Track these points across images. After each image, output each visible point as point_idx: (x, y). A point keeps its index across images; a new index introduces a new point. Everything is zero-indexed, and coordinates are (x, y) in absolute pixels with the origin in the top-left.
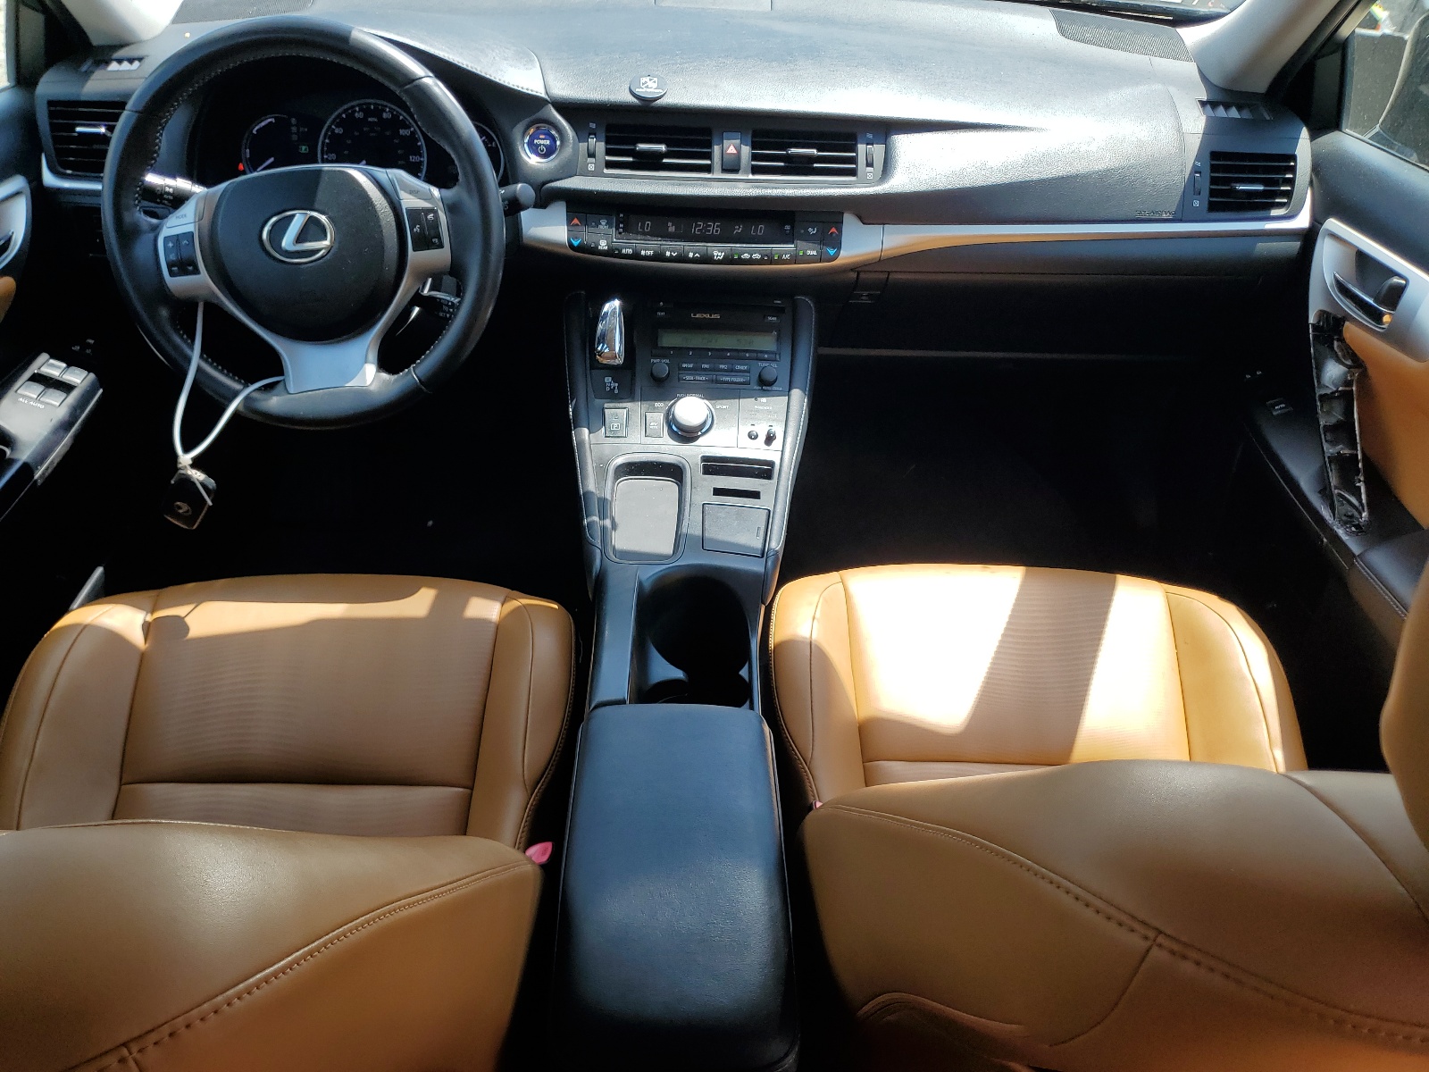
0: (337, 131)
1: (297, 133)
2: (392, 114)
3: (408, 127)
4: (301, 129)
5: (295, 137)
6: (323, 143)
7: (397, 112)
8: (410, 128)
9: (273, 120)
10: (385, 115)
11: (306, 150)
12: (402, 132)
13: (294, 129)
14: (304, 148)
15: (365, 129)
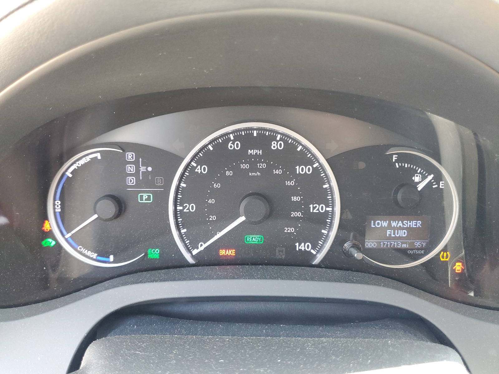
0: (198, 170)
1: (136, 174)
2: (286, 142)
3: (309, 162)
4: (143, 169)
5: (131, 181)
6: (178, 187)
7: (294, 139)
8: (312, 164)
9: (99, 156)
10: (274, 146)
11: (149, 199)
12: (298, 169)
13: (130, 169)
14: (145, 196)
15: (242, 166)
